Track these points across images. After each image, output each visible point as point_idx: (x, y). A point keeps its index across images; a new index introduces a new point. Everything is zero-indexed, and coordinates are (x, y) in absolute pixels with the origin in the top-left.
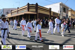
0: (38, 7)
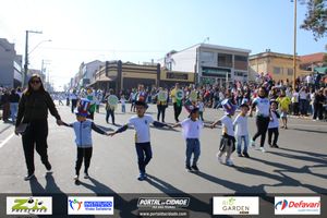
0: (123, 66)
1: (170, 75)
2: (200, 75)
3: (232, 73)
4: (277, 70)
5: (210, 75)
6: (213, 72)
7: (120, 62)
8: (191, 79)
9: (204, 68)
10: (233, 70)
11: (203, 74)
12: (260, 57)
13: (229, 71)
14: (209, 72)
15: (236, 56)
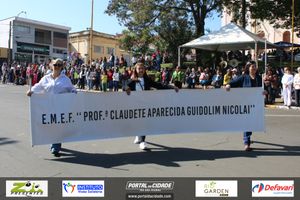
2: (15, 51)
3: (51, 50)
4: (98, 49)
5: (25, 51)
9: (19, 44)
10: (52, 47)
11: (19, 50)
12: (81, 35)
13: (48, 48)
14: (26, 48)
15: (55, 33)
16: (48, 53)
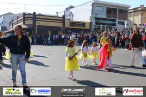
0: (37, 17)
1: (72, 23)
2: (94, 23)
3: (117, 23)
5: (100, 24)
6: (103, 22)
7: (34, 13)
8: (87, 27)
9: (97, 19)
10: (117, 20)
11: (96, 23)
12: (136, 10)
13: (115, 21)
14: (101, 21)
15: (119, 10)
16: (115, 25)
